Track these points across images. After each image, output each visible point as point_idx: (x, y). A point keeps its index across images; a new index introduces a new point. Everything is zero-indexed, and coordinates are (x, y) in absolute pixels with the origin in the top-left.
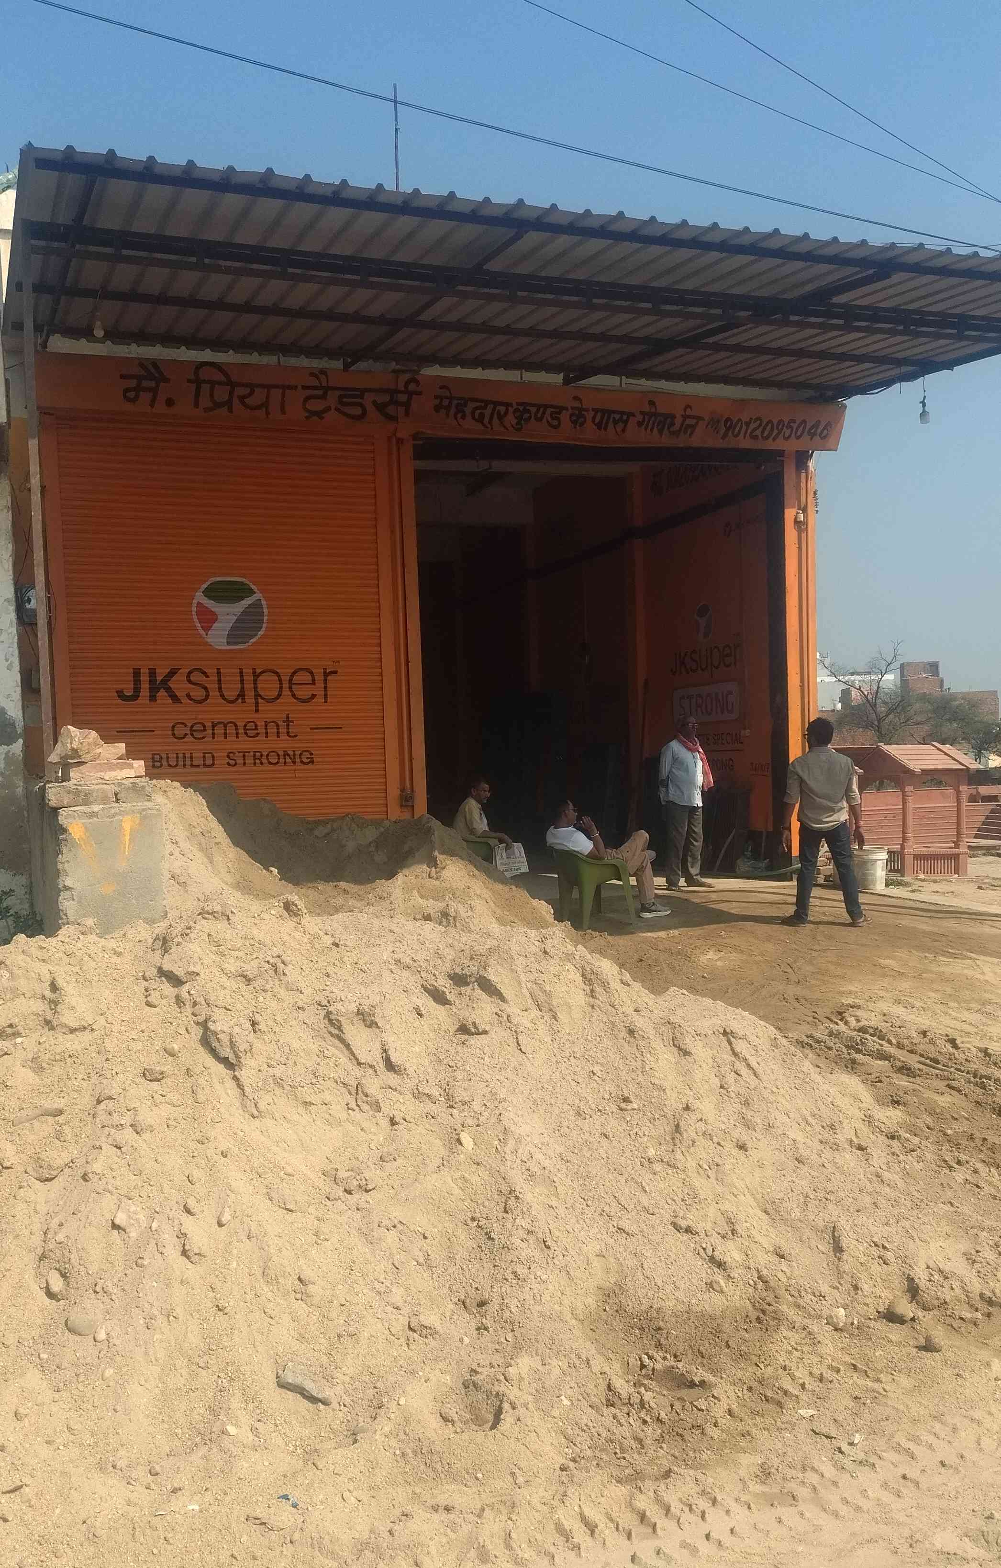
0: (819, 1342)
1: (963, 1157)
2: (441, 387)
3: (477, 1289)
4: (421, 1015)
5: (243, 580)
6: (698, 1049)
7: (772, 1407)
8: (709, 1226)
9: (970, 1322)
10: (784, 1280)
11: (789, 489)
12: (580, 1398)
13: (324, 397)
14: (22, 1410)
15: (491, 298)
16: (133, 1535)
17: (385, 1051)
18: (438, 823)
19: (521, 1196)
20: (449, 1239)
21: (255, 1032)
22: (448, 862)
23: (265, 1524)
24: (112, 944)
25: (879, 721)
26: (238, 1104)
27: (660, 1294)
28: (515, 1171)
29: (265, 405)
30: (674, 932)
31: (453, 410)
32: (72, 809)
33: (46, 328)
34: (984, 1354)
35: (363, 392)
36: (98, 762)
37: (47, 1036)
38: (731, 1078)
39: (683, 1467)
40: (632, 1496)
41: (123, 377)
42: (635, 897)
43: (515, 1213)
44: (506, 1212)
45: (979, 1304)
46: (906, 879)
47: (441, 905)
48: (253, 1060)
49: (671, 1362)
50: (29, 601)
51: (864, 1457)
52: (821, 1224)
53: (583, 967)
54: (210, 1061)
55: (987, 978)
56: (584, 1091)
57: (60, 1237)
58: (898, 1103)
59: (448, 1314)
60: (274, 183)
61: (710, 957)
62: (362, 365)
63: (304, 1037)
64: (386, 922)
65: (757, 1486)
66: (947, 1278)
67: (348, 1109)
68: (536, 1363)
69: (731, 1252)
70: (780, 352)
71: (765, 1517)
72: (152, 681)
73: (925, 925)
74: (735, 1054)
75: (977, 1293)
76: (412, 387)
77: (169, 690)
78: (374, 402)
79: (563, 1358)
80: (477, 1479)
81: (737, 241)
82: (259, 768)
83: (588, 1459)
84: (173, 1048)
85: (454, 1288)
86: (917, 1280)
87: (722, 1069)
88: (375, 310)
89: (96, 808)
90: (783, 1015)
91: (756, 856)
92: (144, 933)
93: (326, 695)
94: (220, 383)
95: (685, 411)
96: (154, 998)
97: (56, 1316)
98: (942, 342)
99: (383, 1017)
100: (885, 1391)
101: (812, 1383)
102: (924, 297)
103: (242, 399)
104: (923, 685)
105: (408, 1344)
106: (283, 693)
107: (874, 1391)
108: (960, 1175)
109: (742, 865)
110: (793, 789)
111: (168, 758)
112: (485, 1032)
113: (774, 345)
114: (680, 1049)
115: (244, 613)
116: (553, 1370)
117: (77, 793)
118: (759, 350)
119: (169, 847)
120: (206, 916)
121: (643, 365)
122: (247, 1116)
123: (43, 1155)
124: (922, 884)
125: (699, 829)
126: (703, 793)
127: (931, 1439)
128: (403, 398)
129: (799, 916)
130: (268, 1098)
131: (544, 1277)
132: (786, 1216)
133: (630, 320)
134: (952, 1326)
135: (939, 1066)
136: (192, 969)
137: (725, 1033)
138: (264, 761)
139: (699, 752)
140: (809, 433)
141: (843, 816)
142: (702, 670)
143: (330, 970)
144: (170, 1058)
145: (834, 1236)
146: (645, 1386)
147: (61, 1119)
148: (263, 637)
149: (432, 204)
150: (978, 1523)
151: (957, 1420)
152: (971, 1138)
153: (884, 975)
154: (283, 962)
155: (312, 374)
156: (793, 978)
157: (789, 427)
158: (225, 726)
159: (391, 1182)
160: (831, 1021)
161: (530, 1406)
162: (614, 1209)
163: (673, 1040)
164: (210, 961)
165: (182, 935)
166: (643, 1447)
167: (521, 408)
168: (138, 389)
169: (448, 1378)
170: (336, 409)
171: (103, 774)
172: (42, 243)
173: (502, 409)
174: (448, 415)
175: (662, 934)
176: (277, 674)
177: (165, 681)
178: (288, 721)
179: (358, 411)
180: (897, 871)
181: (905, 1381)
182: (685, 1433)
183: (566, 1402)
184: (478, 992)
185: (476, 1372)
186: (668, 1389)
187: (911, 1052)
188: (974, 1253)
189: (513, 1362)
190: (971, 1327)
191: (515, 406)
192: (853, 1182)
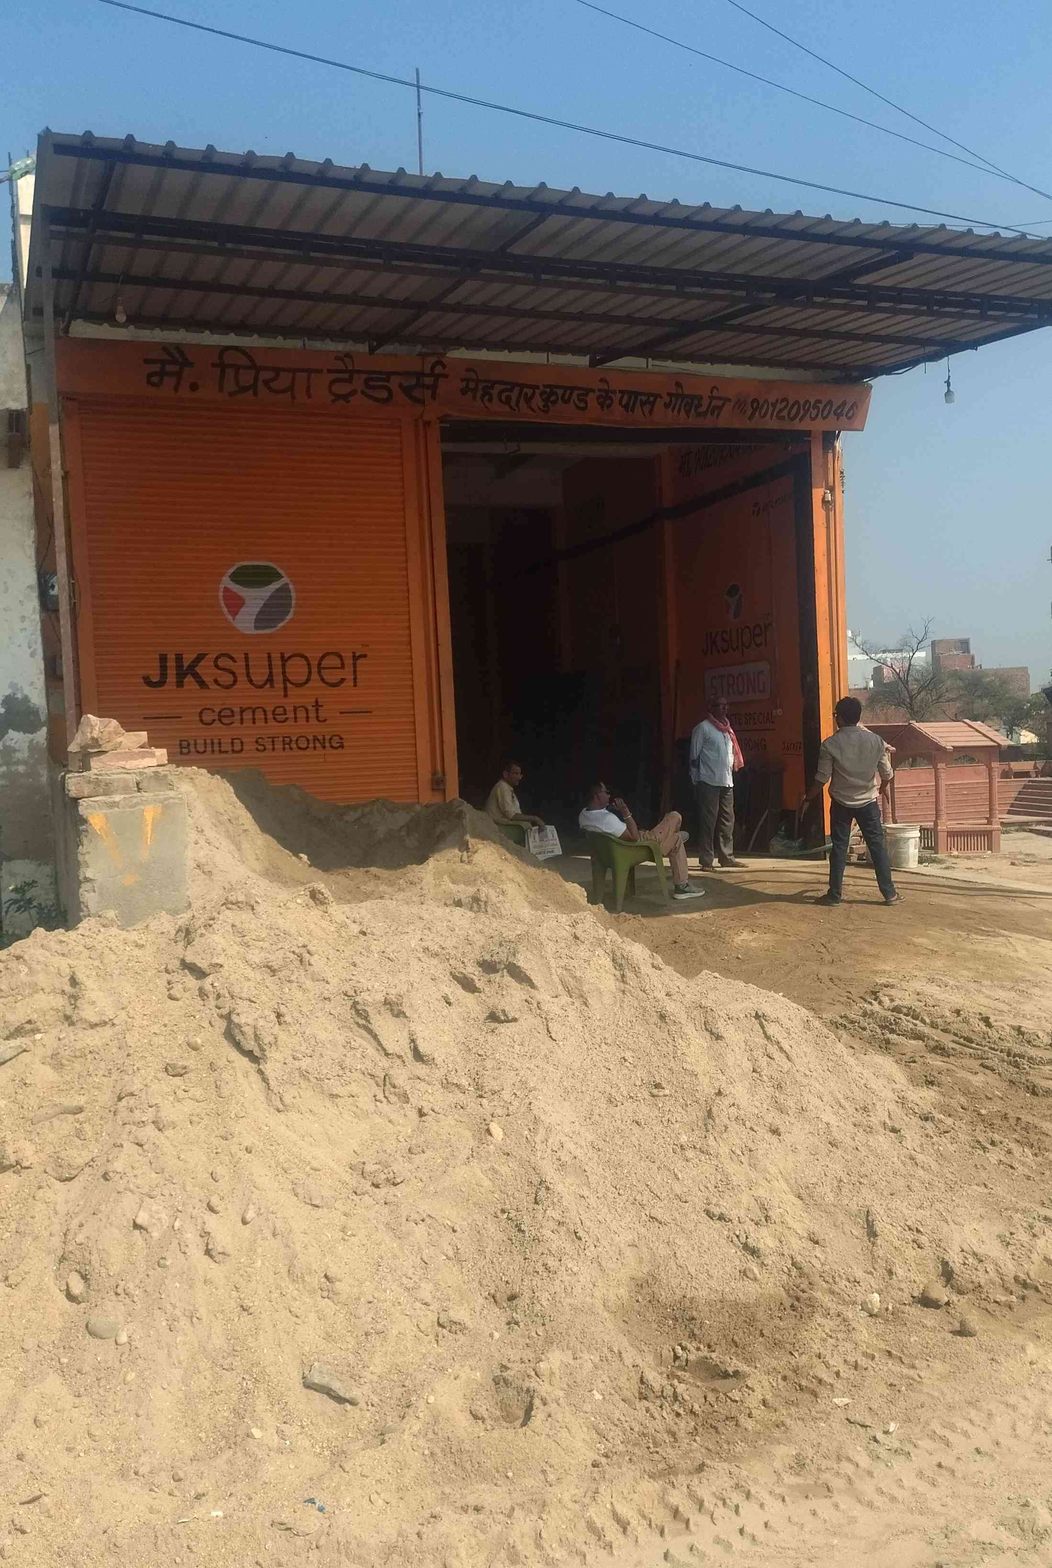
0: (854, 1329)
1: (997, 1137)
2: (468, 370)
3: (507, 1282)
4: (449, 1004)
5: (270, 564)
6: (729, 1032)
7: (807, 1396)
8: (742, 1214)
9: (1005, 1305)
10: (818, 1266)
11: (816, 470)
12: (613, 1392)
13: (350, 381)
14: (42, 1418)
15: (516, 281)
16: (155, 1544)
17: (413, 1041)
18: (470, 806)
19: (551, 1186)
20: (479, 1232)
21: (280, 1024)
22: (480, 846)
23: (290, 1529)
24: (134, 936)
25: (911, 697)
26: (263, 1099)
27: (694, 1283)
28: (545, 1162)
29: (291, 388)
30: (710, 913)
31: (480, 393)
32: (92, 799)
33: (67, 314)
34: (1019, 1338)
35: (390, 374)
36: (119, 751)
37: (67, 1032)
38: (763, 1061)
39: (717, 1460)
40: (664, 1491)
41: (147, 361)
42: (668, 878)
43: (546, 1203)
44: (536, 1203)
45: (1015, 1288)
46: (940, 856)
47: (471, 890)
48: (278, 1053)
49: (705, 1352)
50: (53, 587)
51: (899, 1445)
52: (854, 1208)
53: (613, 952)
54: (234, 1055)
55: (1020, 956)
56: (615, 1078)
57: (80, 1238)
58: (932, 1083)
59: (478, 1309)
60: (295, 168)
61: (744, 938)
62: (388, 348)
63: (330, 1028)
64: (415, 910)
65: (792, 1478)
66: (982, 1261)
67: (376, 1100)
68: (567, 1357)
69: (764, 1240)
70: (805, 333)
71: (800, 1509)
72: (179, 666)
73: (959, 903)
74: (768, 1037)
75: (1012, 1276)
76: (438, 370)
77: (196, 676)
78: (400, 386)
79: (595, 1352)
80: (508, 1477)
81: (759, 224)
82: (288, 753)
83: (621, 1454)
84: (196, 1042)
85: (484, 1282)
86: (951, 1264)
87: (754, 1053)
88: (397, 294)
89: (117, 798)
90: (818, 995)
91: (790, 835)
92: (166, 924)
93: (355, 679)
94: (246, 367)
95: (712, 393)
96: (177, 991)
97: (76, 1319)
98: (965, 322)
99: (411, 1006)
100: (920, 1377)
101: (847, 1370)
102: (948, 277)
103: (266, 383)
104: (954, 662)
105: (437, 1341)
106: (312, 677)
107: (909, 1378)
108: (994, 1155)
109: (776, 844)
110: (825, 767)
111: (195, 744)
112: (515, 1020)
113: (799, 326)
114: (712, 1033)
115: (271, 597)
116: (585, 1364)
117: (97, 782)
118: (784, 331)
119: (193, 835)
120: (230, 906)
121: (670, 347)
122: (272, 1110)
123: (63, 1154)
124: (955, 860)
125: (730, 809)
126: (734, 773)
127: (967, 1426)
128: (428, 381)
129: (833, 896)
130: (294, 1092)
131: (575, 1269)
132: (820, 1201)
133: (654, 303)
134: (987, 1310)
135: (974, 1045)
136: (215, 960)
137: (757, 1016)
138: (294, 746)
139: (730, 733)
140: (835, 414)
141: (875, 795)
142: (734, 650)
143: (358, 959)
144: (194, 1052)
145: (867, 1220)
146: (678, 1377)
147: (81, 1117)
148: (292, 621)
149: (454, 188)
150: (1015, 1510)
151: (993, 1406)
152: (1005, 1117)
153: (918, 954)
154: (309, 952)
155: (337, 358)
156: (828, 958)
157: (815, 407)
158: (254, 712)
159: (419, 1175)
160: (866, 1001)
161: (561, 1401)
162: (646, 1197)
163: (705, 1024)
164: (234, 953)
165: (205, 926)
166: (676, 1440)
167: (548, 390)
168: (162, 374)
169: (478, 1374)
170: (363, 392)
171: (124, 763)
172: (62, 228)
173: (529, 392)
174: (474, 398)
175: (696, 915)
176: (306, 658)
177: (192, 667)
178: (317, 705)
179: (384, 394)
180: (929, 848)
181: (939, 1366)
182: (718, 1425)
183: (598, 1397)
184: (508, 979)
185: (507, 1368)
186: (702, 1380)
187: (945, 1031)
188: (1008, 1234)
189: (543, 1357)
190: (1006, 1311)
191: (542, 388)
192: (886, 1164)
